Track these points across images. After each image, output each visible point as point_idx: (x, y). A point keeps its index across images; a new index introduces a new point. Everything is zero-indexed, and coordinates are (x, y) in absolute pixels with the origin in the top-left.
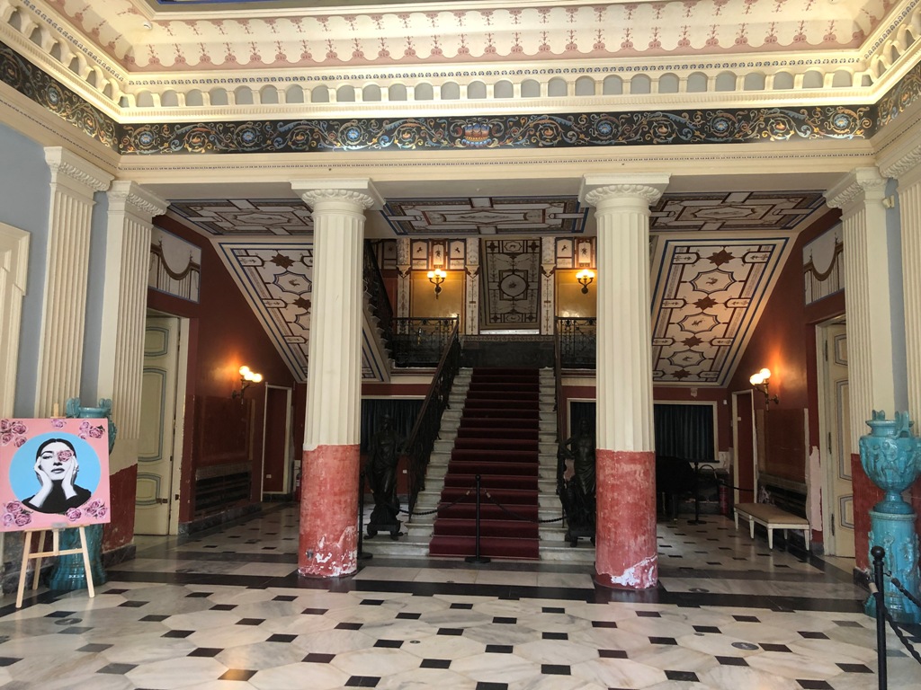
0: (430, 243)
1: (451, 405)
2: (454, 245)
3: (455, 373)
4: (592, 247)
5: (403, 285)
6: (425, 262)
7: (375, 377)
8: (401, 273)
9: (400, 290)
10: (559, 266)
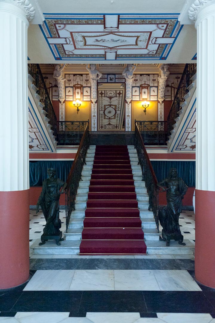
0: (74, 88)
1: (87, 163)
2: (85, 89)
3: (88, 148)
4: (148, 91)
5: (62, 107)
6: (72, 97)
7: (48, 150)
8: (61, 102)
9: (60, 110)
10: (133, 100)
